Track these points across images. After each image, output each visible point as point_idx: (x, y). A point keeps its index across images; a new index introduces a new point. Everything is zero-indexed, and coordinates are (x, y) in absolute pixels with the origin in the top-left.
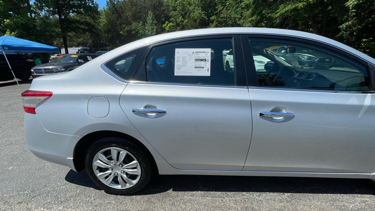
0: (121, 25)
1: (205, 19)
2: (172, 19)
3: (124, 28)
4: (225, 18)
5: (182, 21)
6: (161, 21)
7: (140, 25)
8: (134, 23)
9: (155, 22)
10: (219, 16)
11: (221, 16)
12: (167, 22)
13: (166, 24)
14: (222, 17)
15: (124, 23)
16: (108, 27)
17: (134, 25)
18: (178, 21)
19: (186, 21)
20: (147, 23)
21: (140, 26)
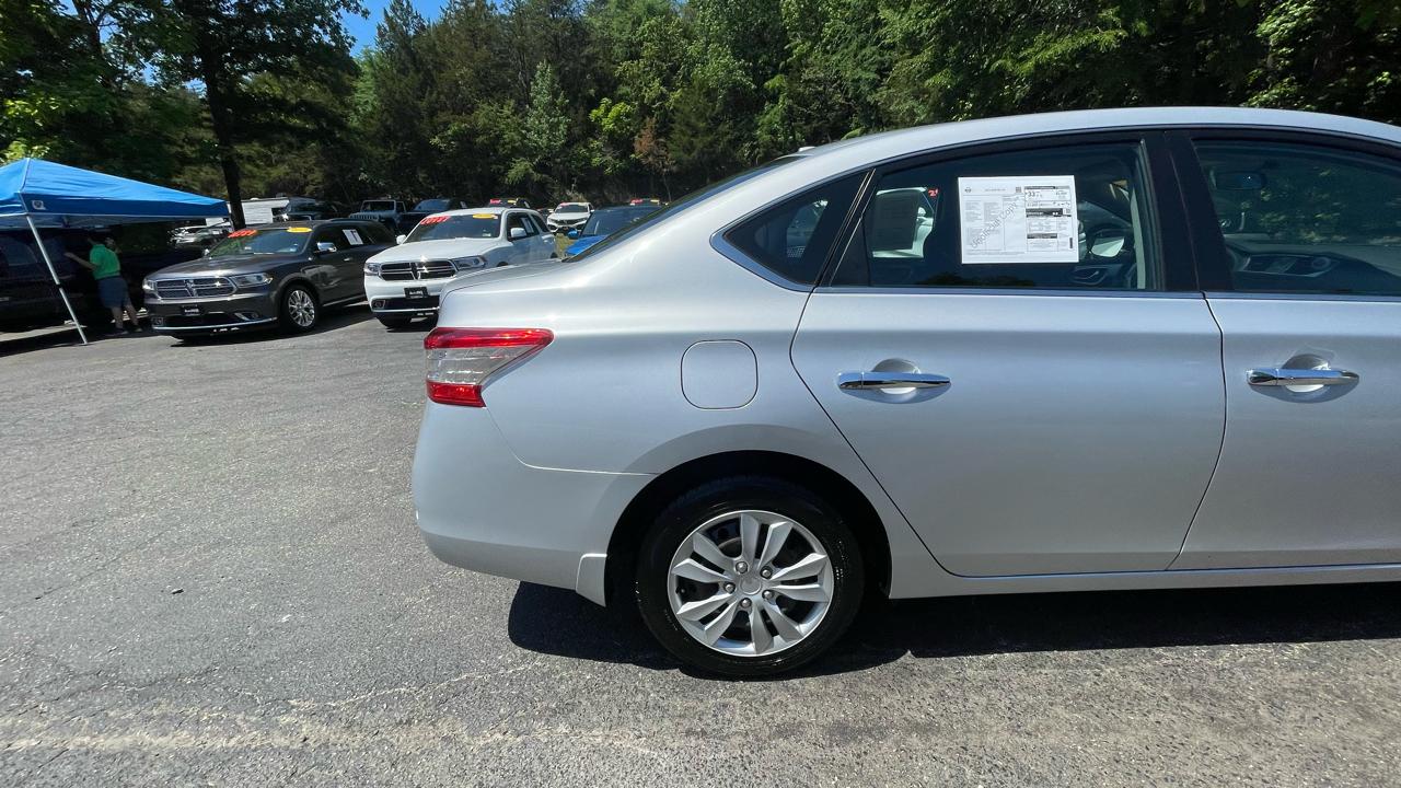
0: (432, 113)
1: (745, 87)
2: (623, 89)
3: (446, 125)
4: (819, 82)
5: (663, 97)
6: (584, 97)
7: (506, 111)
8: (485, 106)
9: (562, 103)
10: (797, 74)
11: (804, 77)
12: (605, 100)
13: (602, 108)
14: (810, 80)
15: (443, 108)
16: (387, 120)
17: (483, 114)
18: (649, 95)
19: (677, 94)
20: (531, 105)
21: (508, 117)
